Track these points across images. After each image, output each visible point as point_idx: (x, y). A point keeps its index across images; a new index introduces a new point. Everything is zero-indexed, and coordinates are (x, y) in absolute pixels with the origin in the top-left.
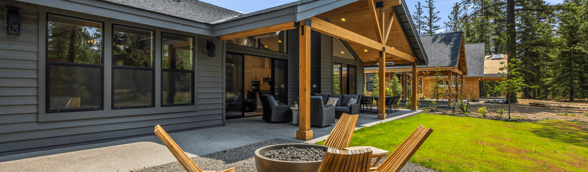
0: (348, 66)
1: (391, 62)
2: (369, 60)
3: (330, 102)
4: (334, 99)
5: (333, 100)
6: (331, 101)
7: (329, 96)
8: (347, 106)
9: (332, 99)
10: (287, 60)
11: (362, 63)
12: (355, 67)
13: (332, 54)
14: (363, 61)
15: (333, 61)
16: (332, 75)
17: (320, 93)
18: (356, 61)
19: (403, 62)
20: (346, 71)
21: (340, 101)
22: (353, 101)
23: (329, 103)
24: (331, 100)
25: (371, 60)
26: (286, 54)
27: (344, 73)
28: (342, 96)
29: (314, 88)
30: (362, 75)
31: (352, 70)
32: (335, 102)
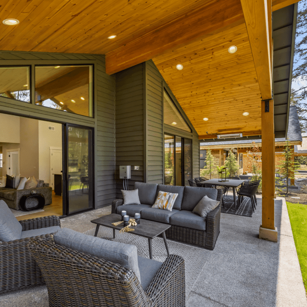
0: (183, 140)
1: (238, 134)
2: (207, 133)
3: (162, 202)
4: (170, 196)
5: (167, 197)
6: (163, 199)
7: (158, 189)
8: (199, 214)
9: (165, 195)
10: (93, 129)
11: (198, 136)
12: (191, 141)
13: (162, 120)
14: (199, 134)
15: (164, 131)
16: (163, 152)
17: (145, 182)
18: (191, 134)
19: (255, 134)
20: (181, 148)
21: (181, 200)
22: (210, 203)
23: (160, 203)
24: (163, 197)
25: (209, 133)
26: (92, 120)
27: (179, 149)
28: (185, 189)
29: (136, 171)
30: (198, 151)
31: (187, 146)
32: (172, 202)
